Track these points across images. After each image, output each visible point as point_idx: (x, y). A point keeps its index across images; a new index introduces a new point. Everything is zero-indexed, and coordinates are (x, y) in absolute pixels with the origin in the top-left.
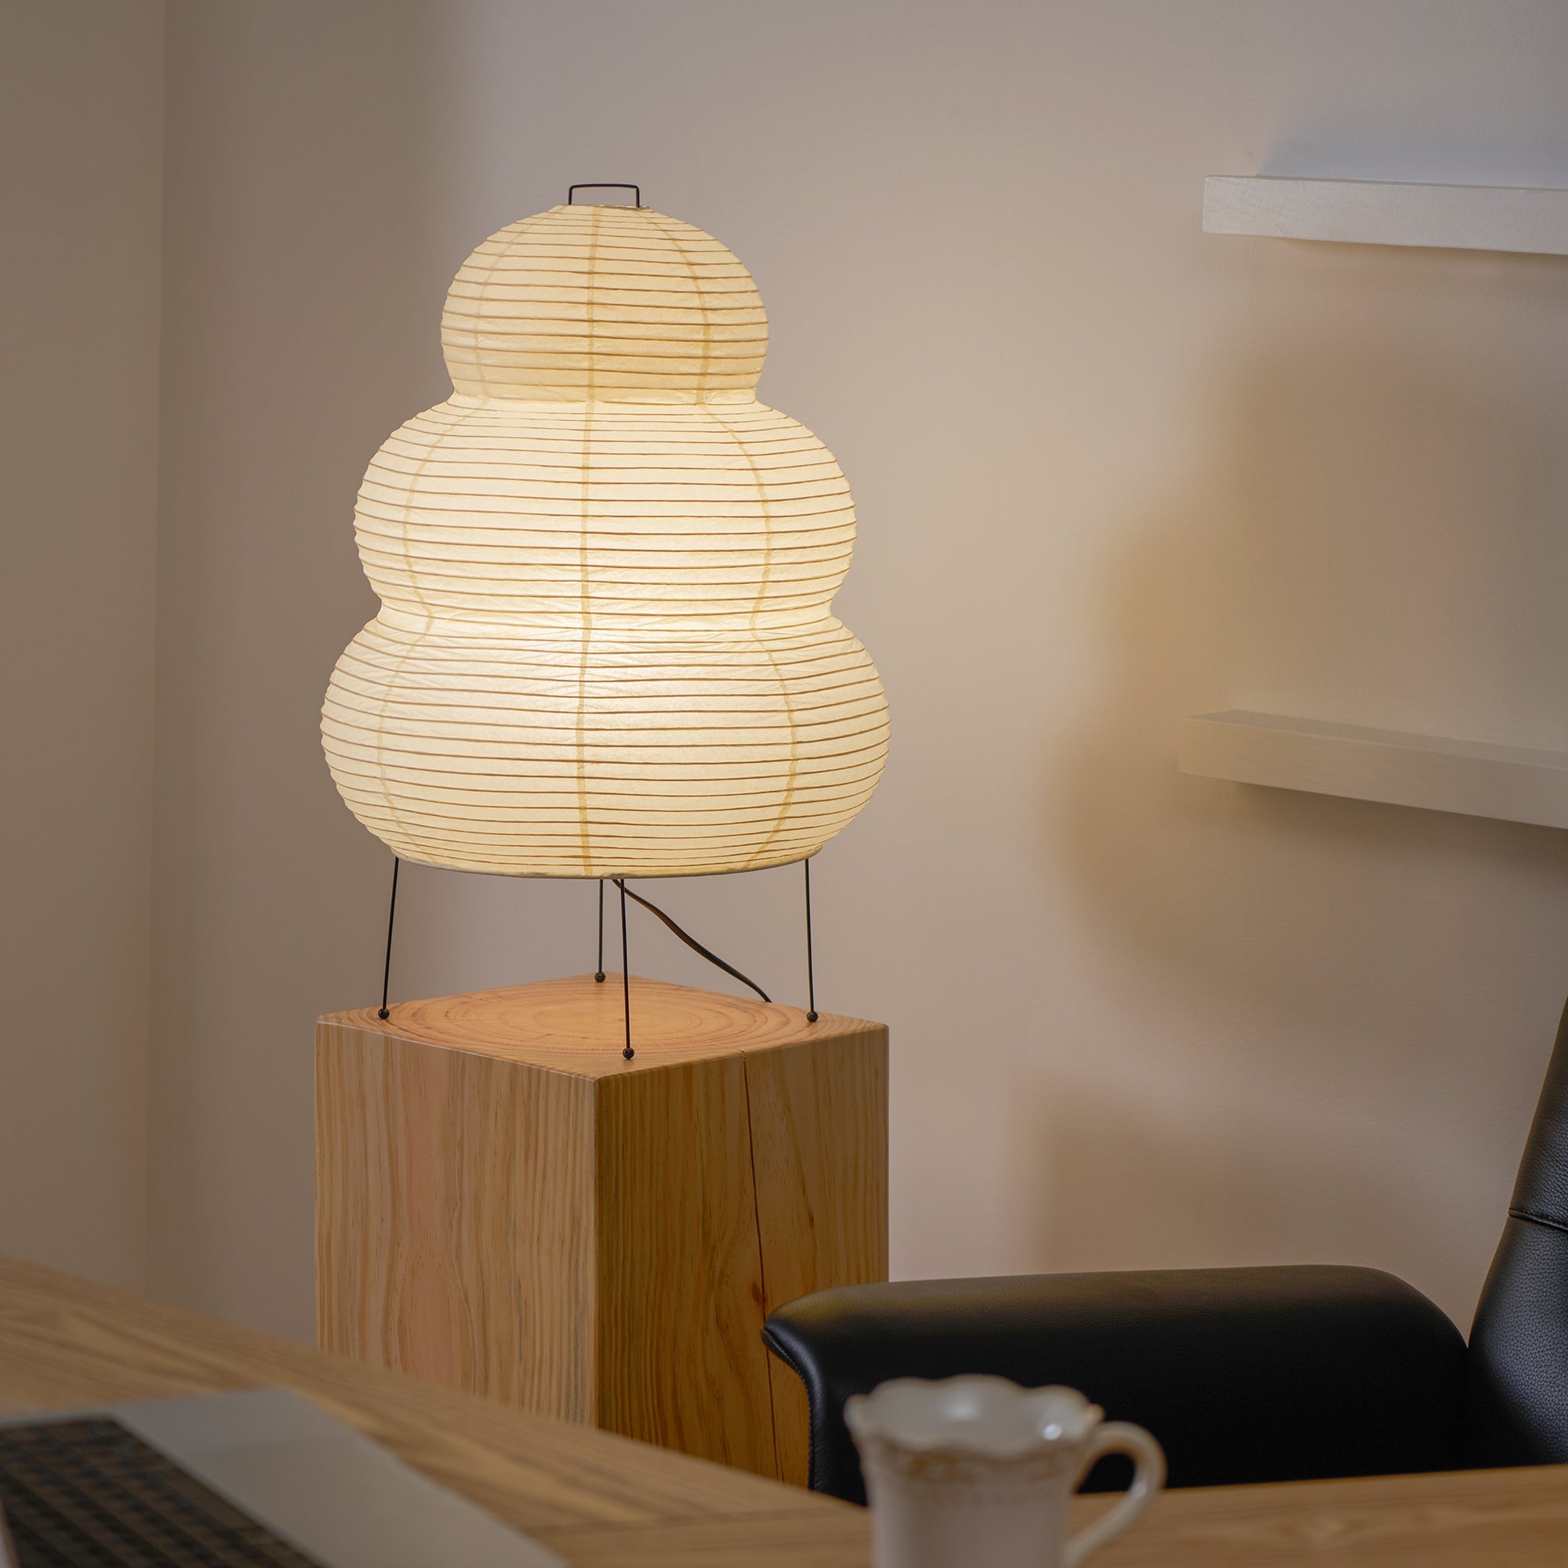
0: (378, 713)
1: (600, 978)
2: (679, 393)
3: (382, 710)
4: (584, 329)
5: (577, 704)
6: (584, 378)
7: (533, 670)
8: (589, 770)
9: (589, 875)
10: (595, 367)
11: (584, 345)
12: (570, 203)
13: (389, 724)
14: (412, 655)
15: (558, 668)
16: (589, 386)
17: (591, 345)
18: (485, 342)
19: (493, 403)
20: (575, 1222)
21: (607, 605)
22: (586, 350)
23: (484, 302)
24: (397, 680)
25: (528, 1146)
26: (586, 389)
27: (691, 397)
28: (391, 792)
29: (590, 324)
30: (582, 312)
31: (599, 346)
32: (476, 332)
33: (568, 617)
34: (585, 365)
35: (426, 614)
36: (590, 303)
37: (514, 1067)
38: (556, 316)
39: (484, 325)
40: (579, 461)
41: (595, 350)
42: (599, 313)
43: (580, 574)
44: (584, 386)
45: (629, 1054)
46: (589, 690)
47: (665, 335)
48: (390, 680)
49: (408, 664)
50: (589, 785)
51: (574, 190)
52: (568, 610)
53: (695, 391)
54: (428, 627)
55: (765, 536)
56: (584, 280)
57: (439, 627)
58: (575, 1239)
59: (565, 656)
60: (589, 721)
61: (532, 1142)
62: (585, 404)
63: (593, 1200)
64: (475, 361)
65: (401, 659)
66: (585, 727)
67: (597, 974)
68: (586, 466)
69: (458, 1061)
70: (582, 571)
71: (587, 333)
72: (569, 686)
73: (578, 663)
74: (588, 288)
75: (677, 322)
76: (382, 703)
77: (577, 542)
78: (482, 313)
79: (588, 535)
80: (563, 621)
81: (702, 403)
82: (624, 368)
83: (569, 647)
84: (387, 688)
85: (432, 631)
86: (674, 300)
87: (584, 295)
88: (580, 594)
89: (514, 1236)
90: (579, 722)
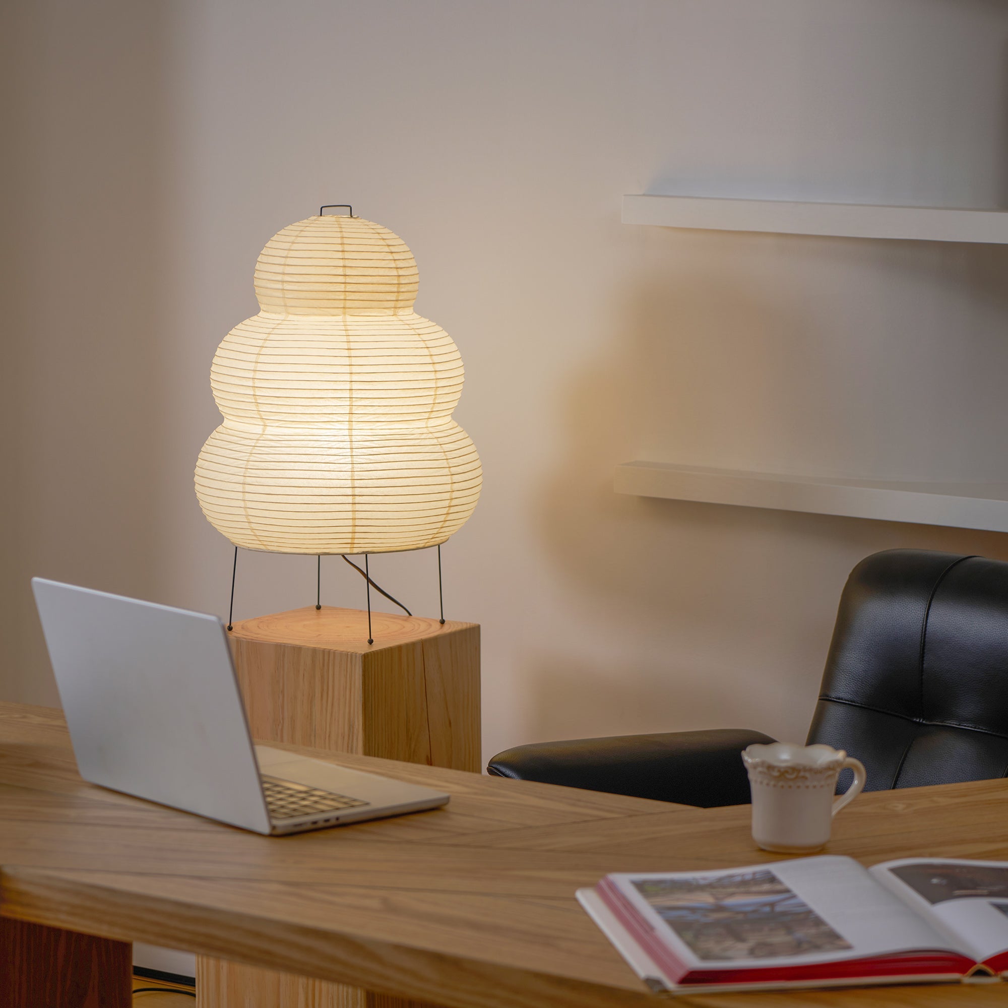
0: (242, 475)
1: (319, 608)
2: (385, 310)
3: (244, 473)
4: (341, 279)
5: (351, 467)
6: (341, 304)
7: (326, 451)
8: (358, 499)
9: (351, 552)
10: (347, 298)
11: (342, 287)
12: (321, 215)
13: (248, 480)
14: (258, 445)
15: (339, 449)
16: (344, 308)
17: (345, 287)
18: (287, 286)
19: (291, 317)
20: (351, 727)
21: (362, 417)
22: (343, 290)
23: (286, 267)
24: (251, 458)
25: (323, 690)
26: (342, 309)
27: (391, 312)
28: (249, 514)
29: (344, 277)
30: (340, 271)
31: (349, 288)
32: (283, 282)
33: (341, 424)
34: (342, 297)
35: (263, 424)
36: (344, 267)
37: (314, 650)
38: (327, 273)
39: (287, 278)
40: (345, 346)
41: (347, 290)
42: (349, 272)
43: (349, 402)
44: (341, 308)
45: (371, 642)
46: (356, 460)
47: (380, 282)
48: (247, 458)
49: (256, 449)
50: (358, 507)
51: (323, 209)
52: (342, 420)
53: (393, 309)
54: (264, 431)
55: (435, 381)
56: (340, 255)
57: (269, 430)
58: (351, 736)
59: (341, 443)
60: (357, 475)
61: (325, 688)
62: (341, 317)
63: (361, 715)
64: (281, 296)
65: (252, 447)
66: (355, 478)
67: (317, 606)
68: (349, 348)
69: (281, 650)
70: (350, 400)
71: (343, 281)
72: (345, 458)
73: (349, 446)
74: (342, 259)
75: (385, 275)
76: (244, 469)
77: (348, 386)
78: (286, 272)
79: (353, 382)
80: (338, 426)
81: (396, 315)
82: (361, 298)
83: (342, 438)
84: (246, 462)
85: (266, 433)
86: (383, 264)
87: (341, 263)
88: (348, 412)
89: (315, 736)
90: (352, 476)
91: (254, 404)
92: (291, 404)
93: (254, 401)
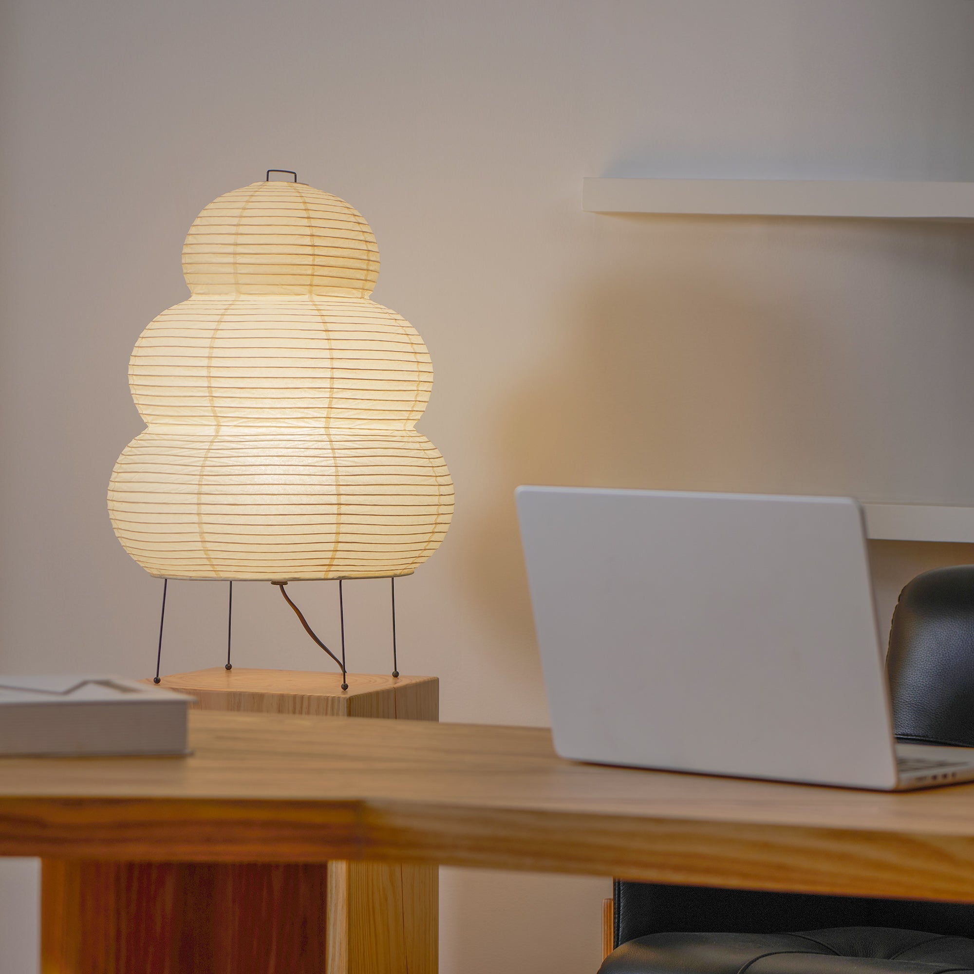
0: (197, 483)
1: (229, 667)
2: (354, 291)
3: (199, 481)
4: (309, 250)
5: (334, 471)
6: (307, 280)
7: (303, 452)
8: (344, 509)
10: (315, 274)
11: (309, 260)
12: (268, 180)
13: (205, 489)
14: (213, 447)
15: (318, 450)
16: (311, 285)
17: (314, 260)
18: (240, 259)
19: (243, 297)
21: (341, 412)
22: (311, 263)
23: (239, 236)
24: (207, 462)
26: (308, 287)
27: (358, 293)
29: (313, 247)
30: (307, 241)
31: (318, 261)
32: (235, 254)
33: (317, 421)
34: (309, 272)
35: (216, 423)
36: (312, 236)
38: (292, 243)
39: (240, 249)
40: (322, 327)
41: (316, 263)
42: (317, 241)
43: (328, 393)
44: (307, 285)
45: (345, 687)
46: (340, 462)
47: (351, 256)
48: (202, 463)
49: (212, 452)
50: (344, 519)
51: (270, 173)
52: (318, 416)
53: (361, 290)
54: (217, 432)
55: (417, 373)
56: (305, 222)
57: (224, 431)
59: (320, 443)
60: (342, 480)
62: (307, 296)
64: (232, 271)
65: (206, 451)
66: (341, 484)
67: (227, 665)
68: (327, 329)
70: (330, 392)
71: (311, 253)
72: (328, 460)
73: (329, 447)
74: (309, 226)
75: (356, 248)
76: (198, 477)
77: (328, 374)
78: (239, 242)
79: (334, 370)
80: (313, 423)
81: (364, 298)
82: (331, 274)
83: (320, 438)
84: (201, 468)
85: (220, 433)
86: (352, 235)
87: (308, 231)
88: (327, 406)
90: (337, 481)
91: (208, 398)
92: (258, 396)
93: (208, 395)
